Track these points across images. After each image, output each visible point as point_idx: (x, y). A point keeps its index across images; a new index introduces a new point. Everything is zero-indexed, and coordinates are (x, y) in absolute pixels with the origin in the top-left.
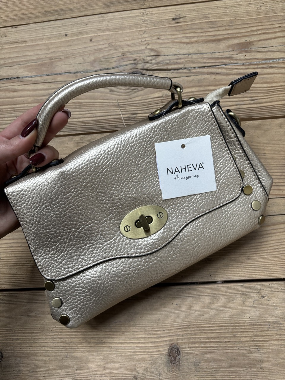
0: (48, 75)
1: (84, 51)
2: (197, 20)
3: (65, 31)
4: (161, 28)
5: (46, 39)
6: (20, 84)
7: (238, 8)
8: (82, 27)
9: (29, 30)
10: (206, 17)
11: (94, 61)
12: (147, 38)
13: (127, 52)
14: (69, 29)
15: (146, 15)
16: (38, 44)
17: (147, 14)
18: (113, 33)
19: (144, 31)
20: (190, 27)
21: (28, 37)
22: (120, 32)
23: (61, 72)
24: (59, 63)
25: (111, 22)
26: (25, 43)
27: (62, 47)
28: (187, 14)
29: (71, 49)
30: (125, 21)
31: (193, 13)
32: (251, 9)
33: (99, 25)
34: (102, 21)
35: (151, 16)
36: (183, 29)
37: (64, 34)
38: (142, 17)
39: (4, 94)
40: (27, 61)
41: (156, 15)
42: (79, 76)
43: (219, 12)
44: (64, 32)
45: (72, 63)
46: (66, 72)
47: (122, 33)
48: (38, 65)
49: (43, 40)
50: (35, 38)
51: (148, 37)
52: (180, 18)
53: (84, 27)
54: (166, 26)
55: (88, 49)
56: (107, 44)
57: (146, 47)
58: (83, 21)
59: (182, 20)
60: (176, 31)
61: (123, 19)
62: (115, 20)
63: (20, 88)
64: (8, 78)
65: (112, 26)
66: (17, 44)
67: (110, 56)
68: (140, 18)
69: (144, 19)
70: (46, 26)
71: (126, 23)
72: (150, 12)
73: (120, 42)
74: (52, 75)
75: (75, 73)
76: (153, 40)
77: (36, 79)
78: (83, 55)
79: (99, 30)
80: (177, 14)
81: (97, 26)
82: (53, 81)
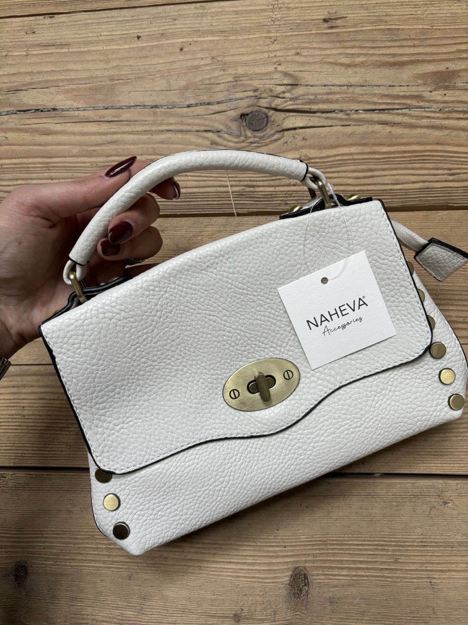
0: (107, 109)
1: (168, 68)
2: (365, 25)
3: (136, 29)
4: (304, 34)
5: (103, 41)
6: (58, 122)
7: (438, 8)
8: (166, 24)
9: (74, 23)
10: (381, 21)
11: (186, 88)
12: (278, 52)
13: (244, 75)
14: (143, 27)
15: (277, 10)
16: (89, 51)
17: (279, 8)
18: (219, 38)
19: (273, 39)
20: (352, 36)
21: (73, 36)
22: (231, 38)
23: (128, 105)
24: (126, 88)
25: (217, 19)
26: (67, 47)
27: (131, 58)
28: (349, 12)
29: (146, 63)
30: (242, 19)
31: (360, 12)
32: (460, 11)
33: (196, 22)
34: (202, 16)
35: (287, 12)
36: (342, 39)
37: (136, 35)
38: (271, 14)
39: (30, 138)
40: (71, 81)
41: (294, 11)
42: (159, 113)
43: (405, 13)
44: (135, 32)
45: (147, 89)
46: (138, 104)
47: (236, 40)
48: (90, 88)
49: (98, 43)
50: (85, 39)
51: (280, 50)
52: (336, 19)
53: (170, 25)
54: (312, 32)
55: (175, 66)
56: (209, 59)
57: (276, 68)
58: (169, 12)
59: (339, 22)
60: (330, 42)
61: (238, 14)
62: (224, 15)
63: (58, 128)
64: (38, 110)
65: (218, 25)
66: (54, 47)
67: (213, 81)
68: (267, 14)
69: (274, 16)
70: (104, 18)
71: (243, 22)
72: (286, 5)
73: (232, 55)
74: (112, 108)
75: (152, 108)
76: (288, 56)
77: (86, 114)
78: (167, 76)
79: (195, 31)
80: (331, 12)
81: (194, 24)
82: (116, 119)
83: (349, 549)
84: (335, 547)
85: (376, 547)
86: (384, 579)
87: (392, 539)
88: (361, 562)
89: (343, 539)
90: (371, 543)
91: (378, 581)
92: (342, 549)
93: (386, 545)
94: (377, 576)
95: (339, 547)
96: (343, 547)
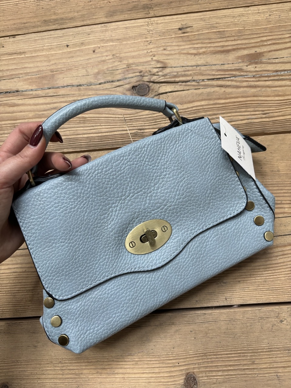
0: (50, 89)
1: (86, 62)
2: (204, 30)
3: (66, 41)
4: (168, 38)
5: (46, 49)
6: (20, 98)
7: (247, 18)
8: (84, 37)
9: (27, 40)
10: (214, 27)
11: (98, 73)
12: (153, 49)
13: (132, 64)
14: (70, 39)
15: (151, 25)
16: (38, 56)
17: (152, 24)
18: (117, 43)
19: (149, 42)
20: (197, 37)
21: (27, 48)
22: (124, 43)
23: (62, 85)
24: (61, 76)
25: (115, 33)
26: (23, 54)
27: (64, 58)
28: (194, 23)
29: (73, 61)
30: (130, 31)
31: (200, 22)
32: (260, 18)
33: (102, 35)
34: (105, 31)
35: (156, 26)
36: (191, 39)
37: (66, 45)
38: (147, 27)
39: (3, 109)
40: (27, 74)
41: (161, 25)
42: (82, 89)
43: (227, 21)
44: (65, 43)
45: (74, 75)
46: (69, 85)
47: (127, 44)
48: (39, 77)
49: (43, 50)
50: (35, 49)
51: (154, 48)
52: (187, 28)
53: (87, 38)
54: (172, 36)
55: (90, 61)
56: (111, 56)
57: (152, 59)
58: (85, 30)
59: (188, 30)
60: (183, 41)
61: (127, 29)
62: (119, 30)
63: (20, 102)
64: (7, 92)
65: (115, 36)
66: (16, 55)
67: (114, 68)
68: (145, 27)
69: (149, 29)
70: (46, 36)
71: (131, 33)
72: (155, 22)
73: (125, 53)
74: (53, 88)
75: (78, 86)
76: (159, 51)
77: (37, 92)
78: (86, 67)
79: (102, 40)
80: (183, 24)
81: (100, 36)
82: (55, 94)
83: (221, 358)
84: (213, 357)
85: (239, 355)
86: (246, 376)
87: (249, 349)
88: (230, 366)
89: (217, 351)
90: (235, 352)
91: (242, 377)
92: (217, 358)
93: (245, 353)
94: (242, 374)
95: (215, 357)
96: (218, 356)
